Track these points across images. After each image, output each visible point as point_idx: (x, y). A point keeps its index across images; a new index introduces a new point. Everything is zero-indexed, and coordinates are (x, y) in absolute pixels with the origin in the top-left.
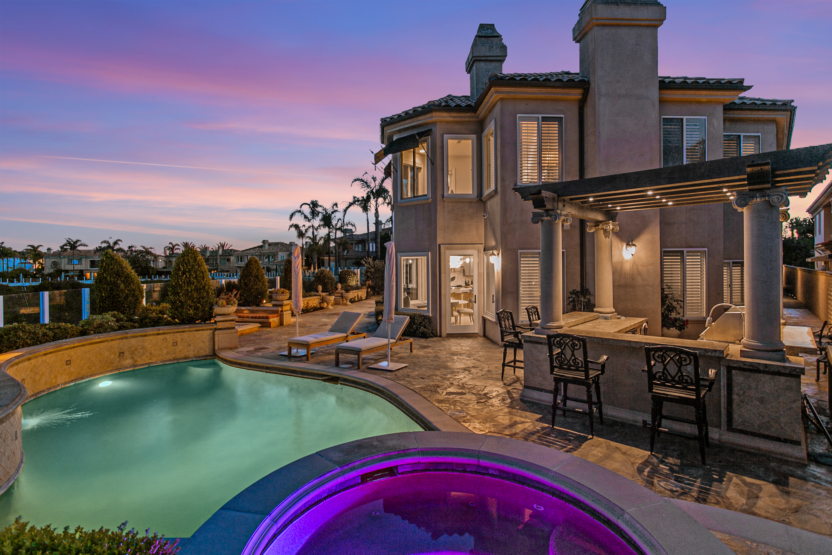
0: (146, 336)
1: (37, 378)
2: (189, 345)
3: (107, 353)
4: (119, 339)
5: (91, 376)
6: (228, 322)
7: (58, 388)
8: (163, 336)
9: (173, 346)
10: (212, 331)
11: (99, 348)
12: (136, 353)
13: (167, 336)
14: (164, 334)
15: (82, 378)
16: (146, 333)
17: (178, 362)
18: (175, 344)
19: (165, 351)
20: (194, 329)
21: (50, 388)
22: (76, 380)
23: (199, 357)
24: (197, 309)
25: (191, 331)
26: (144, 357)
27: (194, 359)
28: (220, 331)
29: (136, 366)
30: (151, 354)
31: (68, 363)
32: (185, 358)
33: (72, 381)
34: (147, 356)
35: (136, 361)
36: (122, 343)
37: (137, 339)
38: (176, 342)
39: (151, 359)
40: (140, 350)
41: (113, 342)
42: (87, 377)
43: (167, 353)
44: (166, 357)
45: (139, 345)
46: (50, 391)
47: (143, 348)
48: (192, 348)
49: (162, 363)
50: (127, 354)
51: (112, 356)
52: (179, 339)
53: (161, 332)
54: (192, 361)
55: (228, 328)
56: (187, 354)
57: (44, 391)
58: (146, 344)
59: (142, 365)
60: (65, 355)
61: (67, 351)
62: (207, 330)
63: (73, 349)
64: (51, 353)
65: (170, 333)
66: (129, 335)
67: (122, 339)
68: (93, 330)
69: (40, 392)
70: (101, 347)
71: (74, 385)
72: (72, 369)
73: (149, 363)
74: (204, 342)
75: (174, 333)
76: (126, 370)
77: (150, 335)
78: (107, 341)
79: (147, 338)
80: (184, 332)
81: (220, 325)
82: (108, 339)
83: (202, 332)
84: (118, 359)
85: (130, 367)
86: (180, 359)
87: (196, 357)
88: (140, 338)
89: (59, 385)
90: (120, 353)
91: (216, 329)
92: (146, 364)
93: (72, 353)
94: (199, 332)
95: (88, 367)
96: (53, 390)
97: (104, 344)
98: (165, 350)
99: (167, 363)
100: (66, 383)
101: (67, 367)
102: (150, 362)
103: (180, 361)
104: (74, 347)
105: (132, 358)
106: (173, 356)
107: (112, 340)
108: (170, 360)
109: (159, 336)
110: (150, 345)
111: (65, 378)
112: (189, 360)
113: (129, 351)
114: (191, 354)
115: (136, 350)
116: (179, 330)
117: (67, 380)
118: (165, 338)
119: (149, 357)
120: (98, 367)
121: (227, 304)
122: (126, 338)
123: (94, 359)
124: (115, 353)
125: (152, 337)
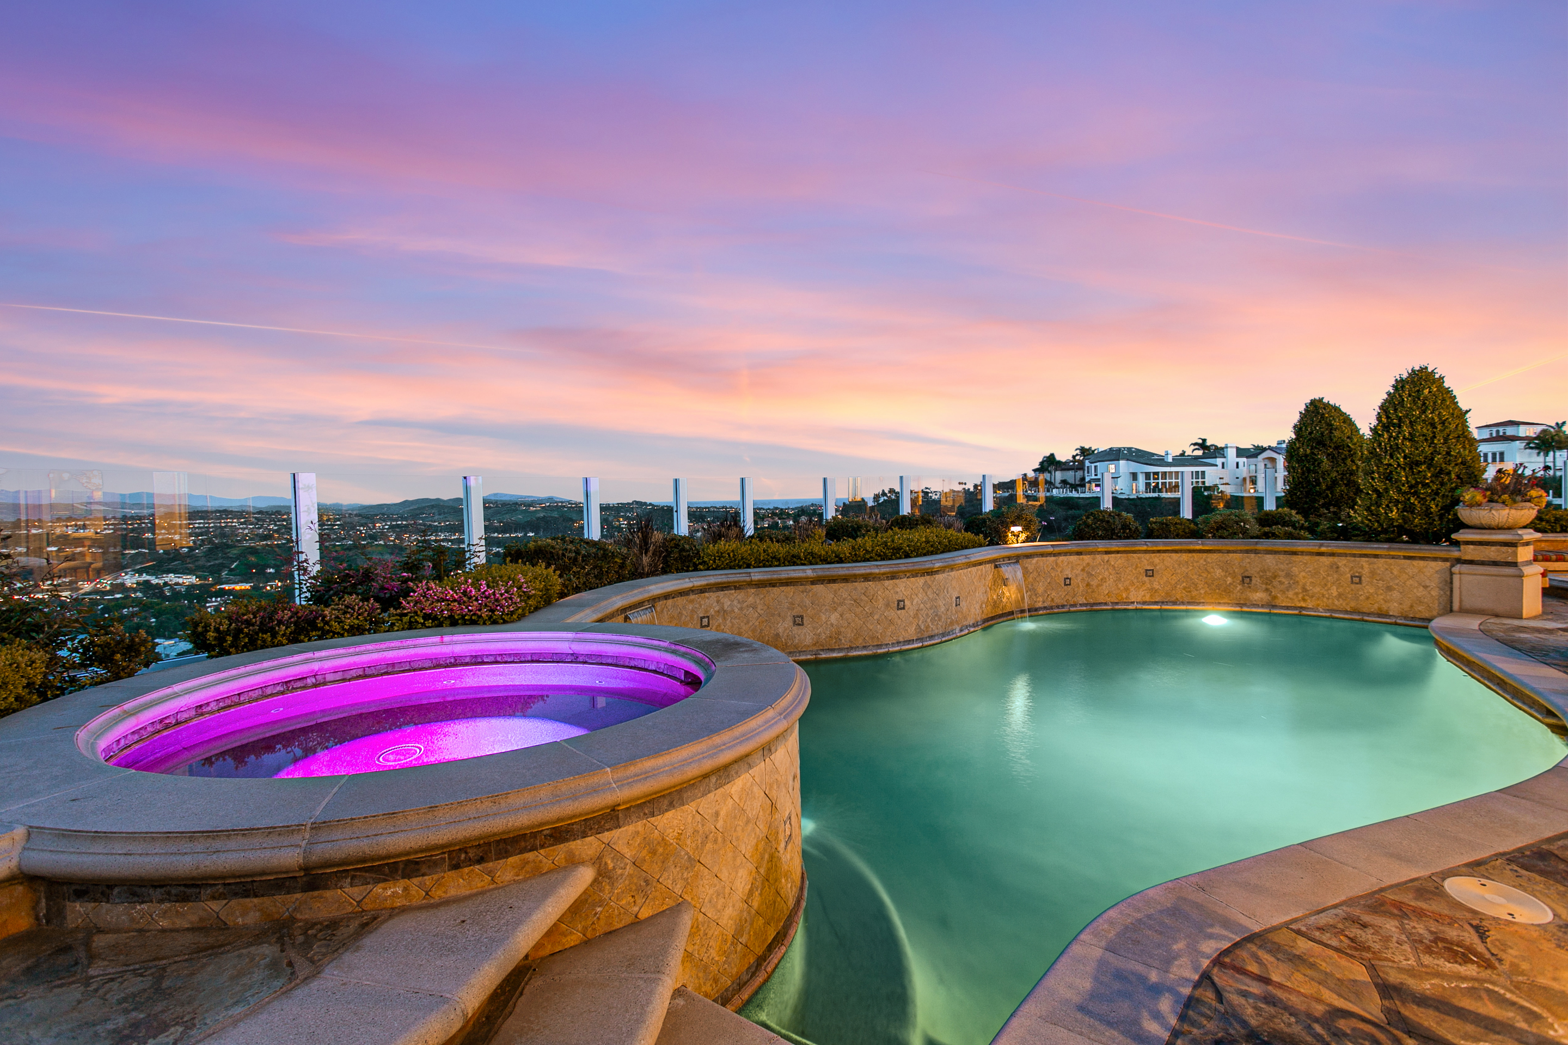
0: (1295, 553)
1: (1094, 583)
2: (1389, 589)
3: (1218, 573)
4: (1241, 551)
5: (1189, 603)
6: (1493, 548)
7: (1130, 607)
8: (1331, 559)
9: (1352, 582)
10: (1448, 564)
11: (1205, 560)
12: (1276, 583)
13: (1342, 562)
14: (1332, 554)
15: (1174, 603)
16: (1294, 549)
17: (1363, 620)
18: (1357, 579)
19: (1334, 592)
20: (1401, 554)
21: (1117, 603)
22: (1163, 603)
23: (1413, 619)
24: (1409, 508)
25: (1393, 557)
26: (1290, 594)
27: (1399, 621)
28: (1465, 568)
29: (1274, 607)
30: (1305, 590)
31: (1150, 573)
32: (1380, 615)
33: (1156, 603)
34: (1297, 594)
35: (1275, 598)
36: (1248, 560)
37: (1277, 556)
38: (1360, 577)
39: (1304, 600)
40: (1283, 580)
41: (1231, 555)
42: (1183, 603)
43: (1340, 595)
44: (1336, 602)
45: (1280, 569)
46: (1117, 607)
47: (1289, 575)
48: (1396, 594)
49: (1328, 614)
50: (1257, 581)
51: (1229, 580)
52: (1366, 572)
53: (1323, 549)
54: (1396, 624)
55: (1495, 563)
56: (1385, 607)
57: (1106, 604)
58: (1295, 570)
59: (1288, 608)
60: (1146, 561)
61: (1147, 556)
62: (1435, 559)
63: (1158, 555)
64: (1118, 552)
65: (1346, 555)
66: (1259, 547)
67: (1247, 552)
68: (1211, 533)
69: (1100, 604)
70: (1209, 560)
71: (1159, 610)
72: (1156, 586)
73: (1301, 608)
74: (1426, 587)
75: (1354, 555)
76: (1254, 610)
77: (1302, 553)
78: (1219, 551)
79: (1294, 558)
80: (1376, 556)
81: (1469, 552)
82: (1224, 548)
83: (1422, 563)
84: (1239, 587)
85: (1263, 606)
86: (1369, 614)
87: (1406, 618)
88: (1281, 557)
89: (1133, 603)
90: (1244, 577)
91: (1459, 561)
92: (1295, 608)
93: (1156, 560)
94: (1415, 563)
95: (1185, 588)
96: (1120, 607)
97: (1215, 556)
98: (1335, 587)
99: (1337, 615)
100: (1144, 603)
101: (1146, 579)
102: (1304, 605)
103: (1366, 618)
104: (1159, 551)
105: (1267, 590)
106: (1353, 604)
107: (1229, 552)
108: (1346, 612)
109: (1323, 559)
110: (1303, 574)
111: (1144, 596)
112: (1388, 620)
113: (1261, 577)
114: (1394, 608)
115: (1275, 577)
116: (1364, 552)
117: (1147, 598)
118: (1336, 564)
119: (1300, 596)
120: (1202, 591)
121: (1491, 501)
122: (1256, 552)
123: (1195, 577)
124: (1234, 576)
125: (1307, 558)
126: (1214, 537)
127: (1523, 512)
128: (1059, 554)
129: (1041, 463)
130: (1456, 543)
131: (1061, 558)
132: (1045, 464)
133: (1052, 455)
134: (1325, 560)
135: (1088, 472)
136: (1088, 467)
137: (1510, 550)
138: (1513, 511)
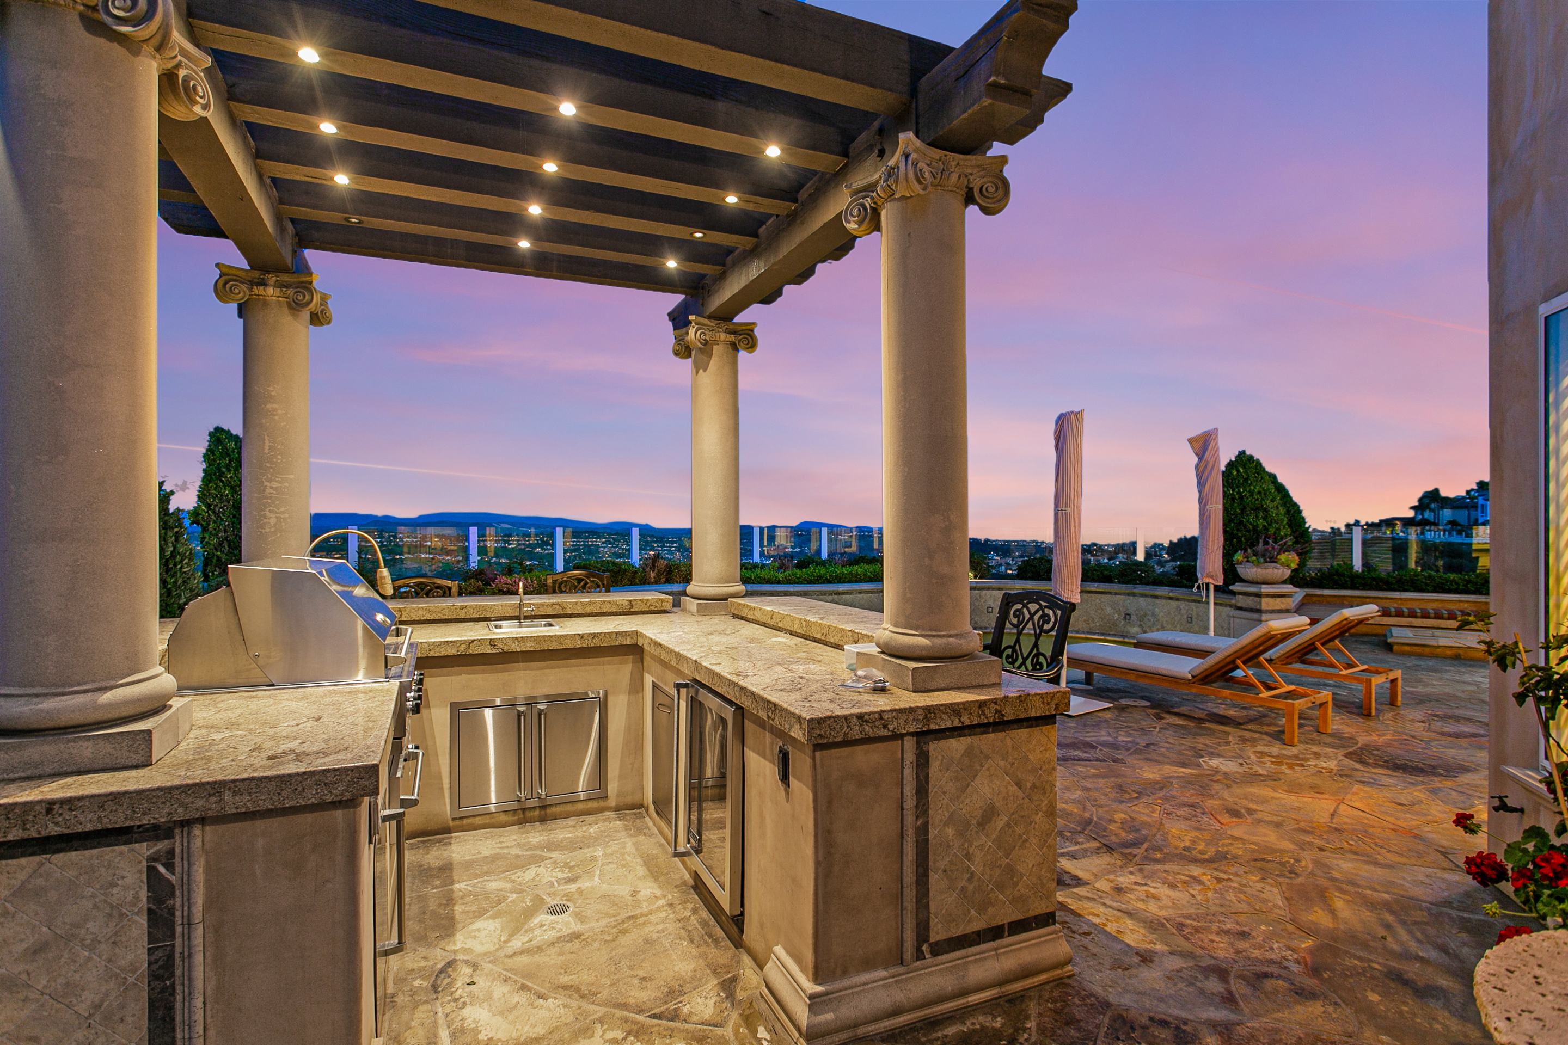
0: (1156, 597)
3: (1109, 610)
4: (1124, 594)
6: (1251, 598)
8: (1177, 603)
12: (1146, 620)
13: (1182, 605)
14: (1177, 599)
16: (1156, 593)
36: (1128, 602)
37: (1146, 599)
40: (1150, 618)
41: (1118, 597)
42: (1083, 633)
45: (1148, 609)
47: (1153, 614)
50: (1134, 617)
51: (1116, 616)
52: (1194, 614)
53: (1172, 595)
55: (1252, 610)
58: (1157, 611)
66: (1135, 591)
67: (1128, 594)
75: (1188, 600)
78: (1110, 593)
79: (1157, 601)
80: (1199, 601)
84: (1123, 622)
90: (1126, 614)
98: (1179, 625)
105: (1140, 626)
110: (1161, 613)
113: (1137, 615)
115: (1145, 615)
116: (1194, 598)
120: (1097, 624)
122: (1134, 595)
123: (1092, 612)
124: (1119, 612)
125: (1164, 601)
126: (1119, 582)
127: (1267, 571)
128: (983, 589)
129: (1420, 500)
130: (1234, 593)
131: (984, 592)
132: (1426, 501)
133: (1436, 490)
134: (1174, 603)
135: (1482, 512)
136: (1482, 505)
137: (1257, 599)
138: (1259, 570)
